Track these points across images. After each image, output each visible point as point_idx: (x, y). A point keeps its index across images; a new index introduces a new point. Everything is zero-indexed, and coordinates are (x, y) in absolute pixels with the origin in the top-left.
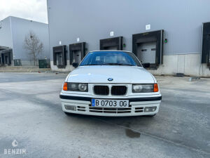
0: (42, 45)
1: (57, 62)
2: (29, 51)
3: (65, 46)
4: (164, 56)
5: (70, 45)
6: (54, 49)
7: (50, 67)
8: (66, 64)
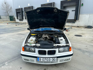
0: (11, 8)
1: (19, 17)
2: (5, 11)
3: (22, 8)
4: (80, 15)
5: (24, 8)
6: (16, 10)
7: (15, 20)
8: (23, 19)
